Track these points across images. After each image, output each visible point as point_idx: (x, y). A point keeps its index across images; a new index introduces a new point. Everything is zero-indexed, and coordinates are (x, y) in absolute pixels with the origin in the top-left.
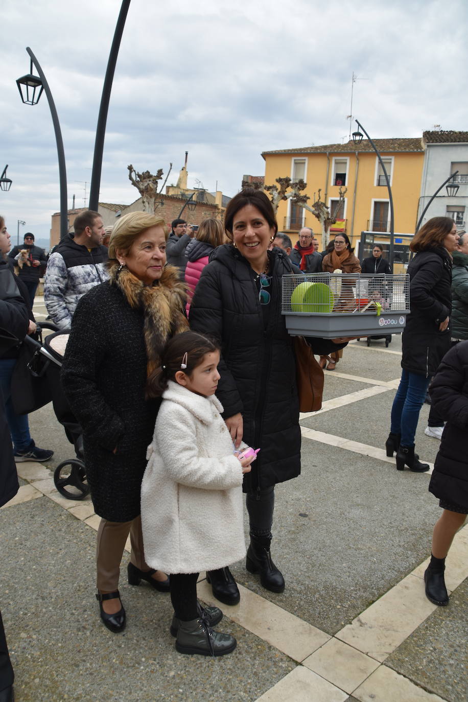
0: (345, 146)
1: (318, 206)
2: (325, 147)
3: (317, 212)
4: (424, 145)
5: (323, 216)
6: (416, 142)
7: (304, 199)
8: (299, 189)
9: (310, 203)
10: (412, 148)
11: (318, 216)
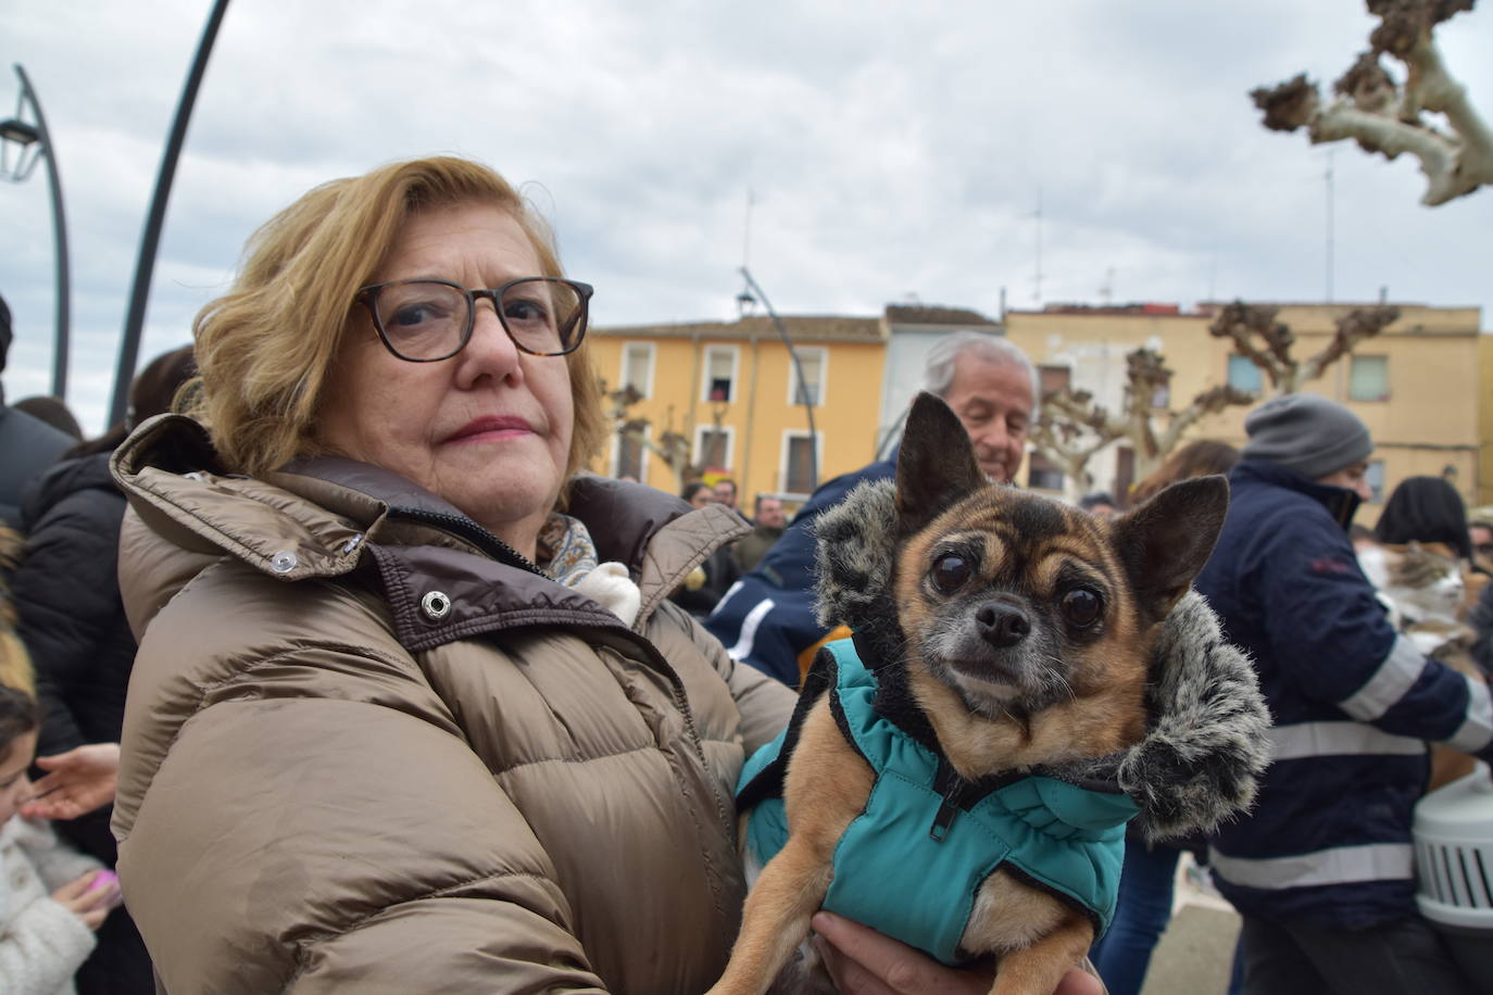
0: (733, 326)
1: (669, 439)
2: (693, 327)
3: (665, 453)
4: (885, 330)
5: (679, 461)
6: (870, 325)
7: (638, 426)
8: (626, 403)
9: (651, 434)
10: (862, 335)
11: (668, 461)
